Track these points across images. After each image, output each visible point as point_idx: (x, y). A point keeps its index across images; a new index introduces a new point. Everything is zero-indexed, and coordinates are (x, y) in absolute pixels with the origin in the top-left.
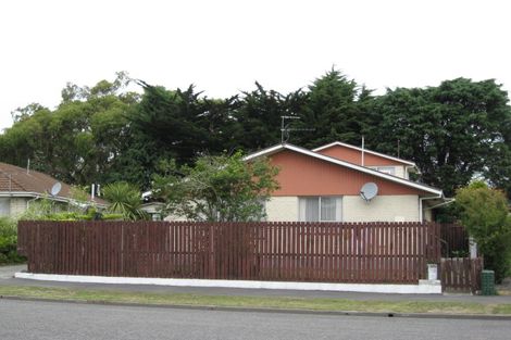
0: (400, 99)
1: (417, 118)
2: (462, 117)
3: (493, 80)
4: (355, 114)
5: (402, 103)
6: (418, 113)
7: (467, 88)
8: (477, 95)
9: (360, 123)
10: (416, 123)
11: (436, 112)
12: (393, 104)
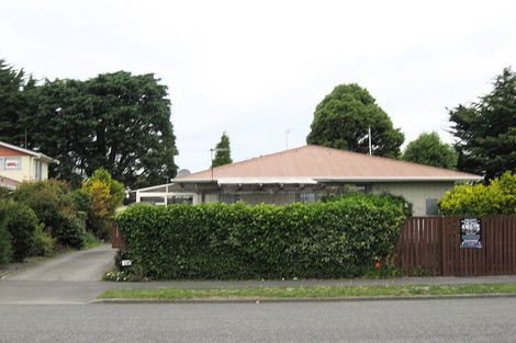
0: (55, 90)
1: (70, 109)
2: (114, 108)
3: (152, 75)
4: (13, 104)
5: (58, 93)
6: (72, 103)
7: (122, 80)
8: (133, 87)
9: (17, 112)
10: (69, 113)
11: (88, 103)
12: (49, 94)
